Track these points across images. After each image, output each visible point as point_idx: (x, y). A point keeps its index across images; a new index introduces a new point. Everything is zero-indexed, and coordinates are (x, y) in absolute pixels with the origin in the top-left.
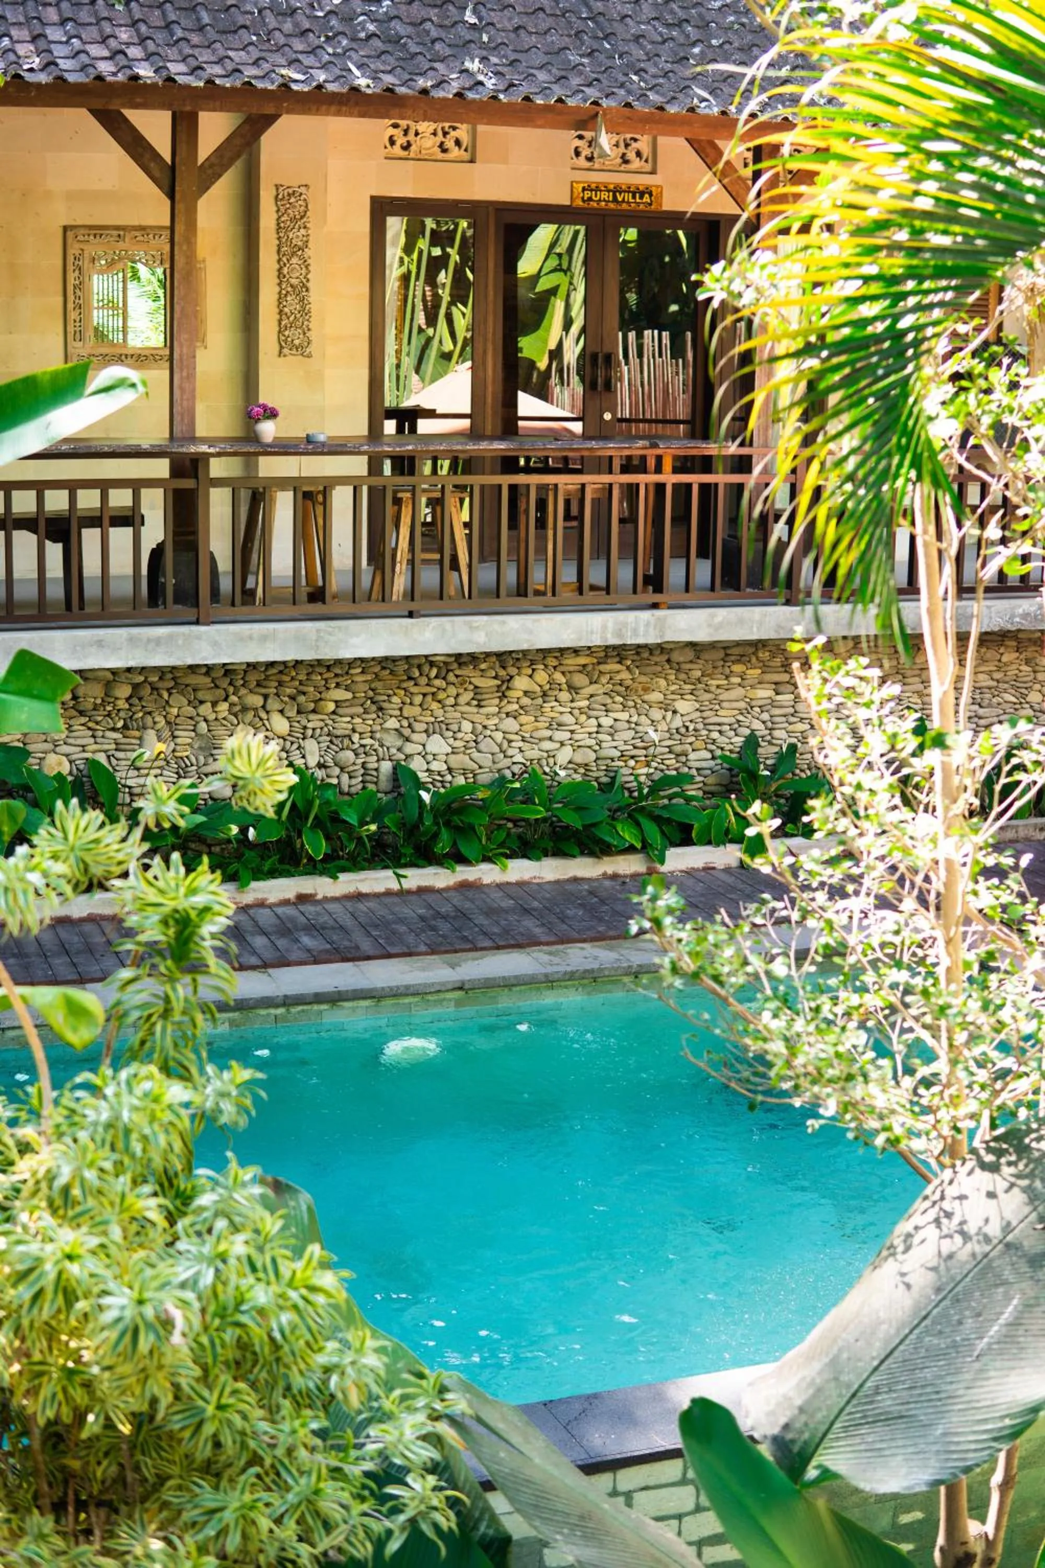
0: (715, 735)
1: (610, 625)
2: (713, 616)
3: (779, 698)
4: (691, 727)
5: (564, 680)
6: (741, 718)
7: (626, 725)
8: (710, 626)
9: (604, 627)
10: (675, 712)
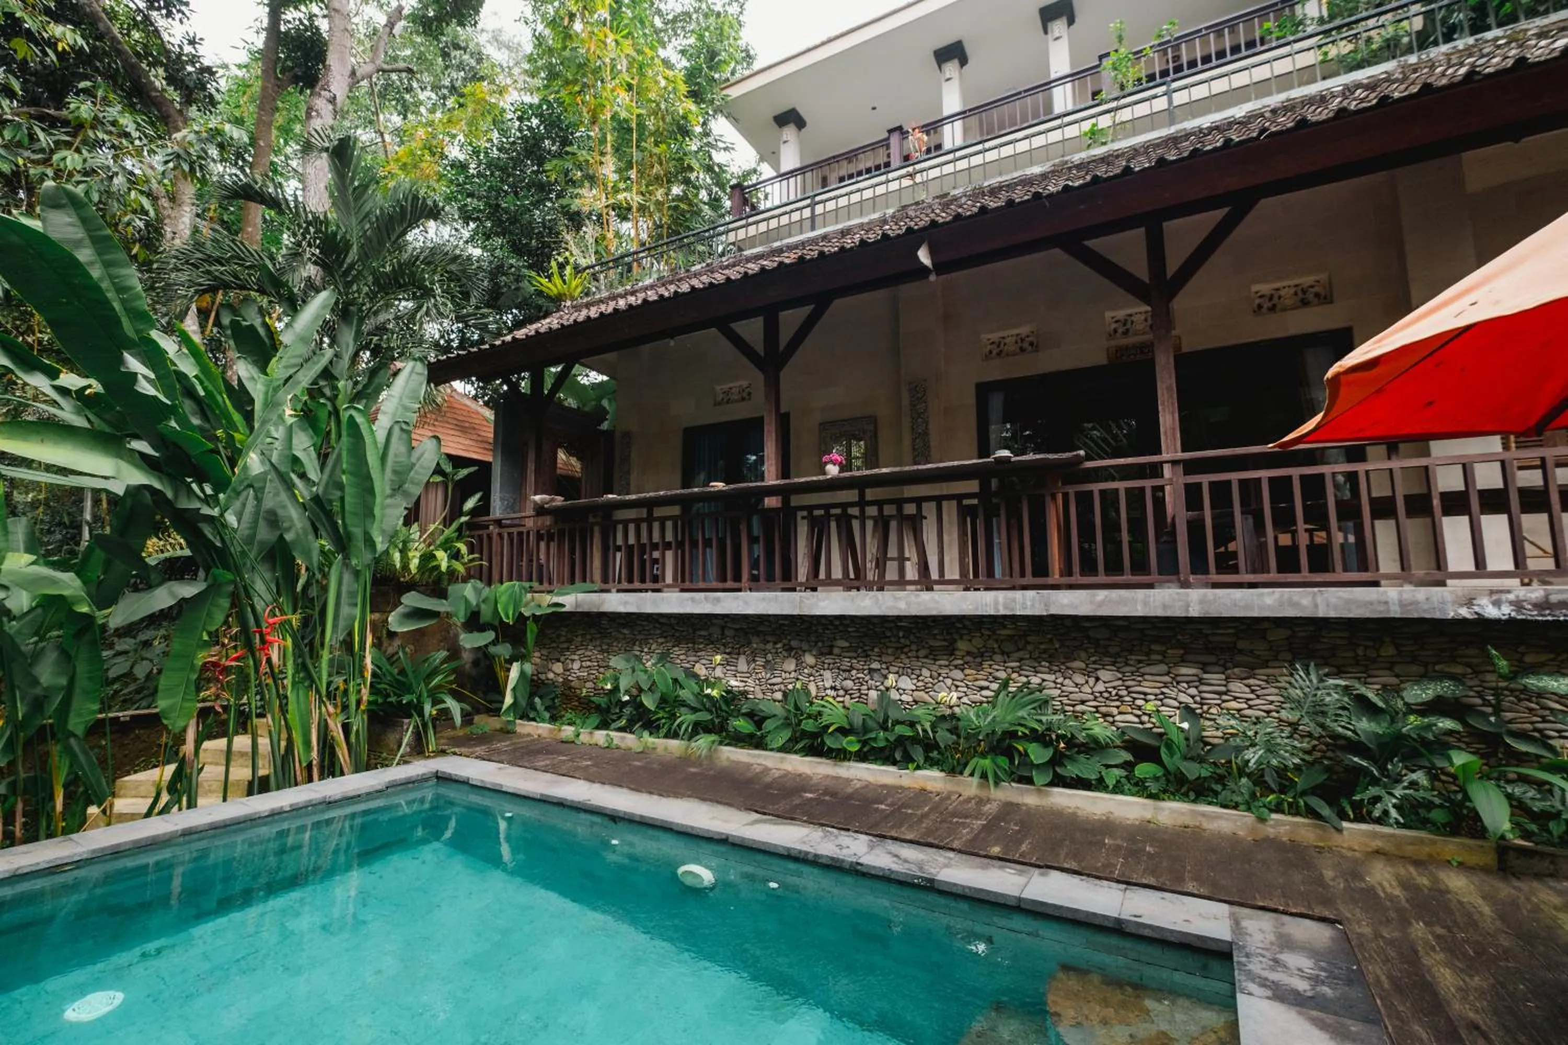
0: (1139, 702)
1: (1001, 600)
2: (1094, 596)
3: (1205, 676)
4: (1114, 693)
5: (996, 646)
6: (1165, 690)
7: (1053, 685)
8: (1091, 603)
9: (996, 603)
10: (1097, 679)
